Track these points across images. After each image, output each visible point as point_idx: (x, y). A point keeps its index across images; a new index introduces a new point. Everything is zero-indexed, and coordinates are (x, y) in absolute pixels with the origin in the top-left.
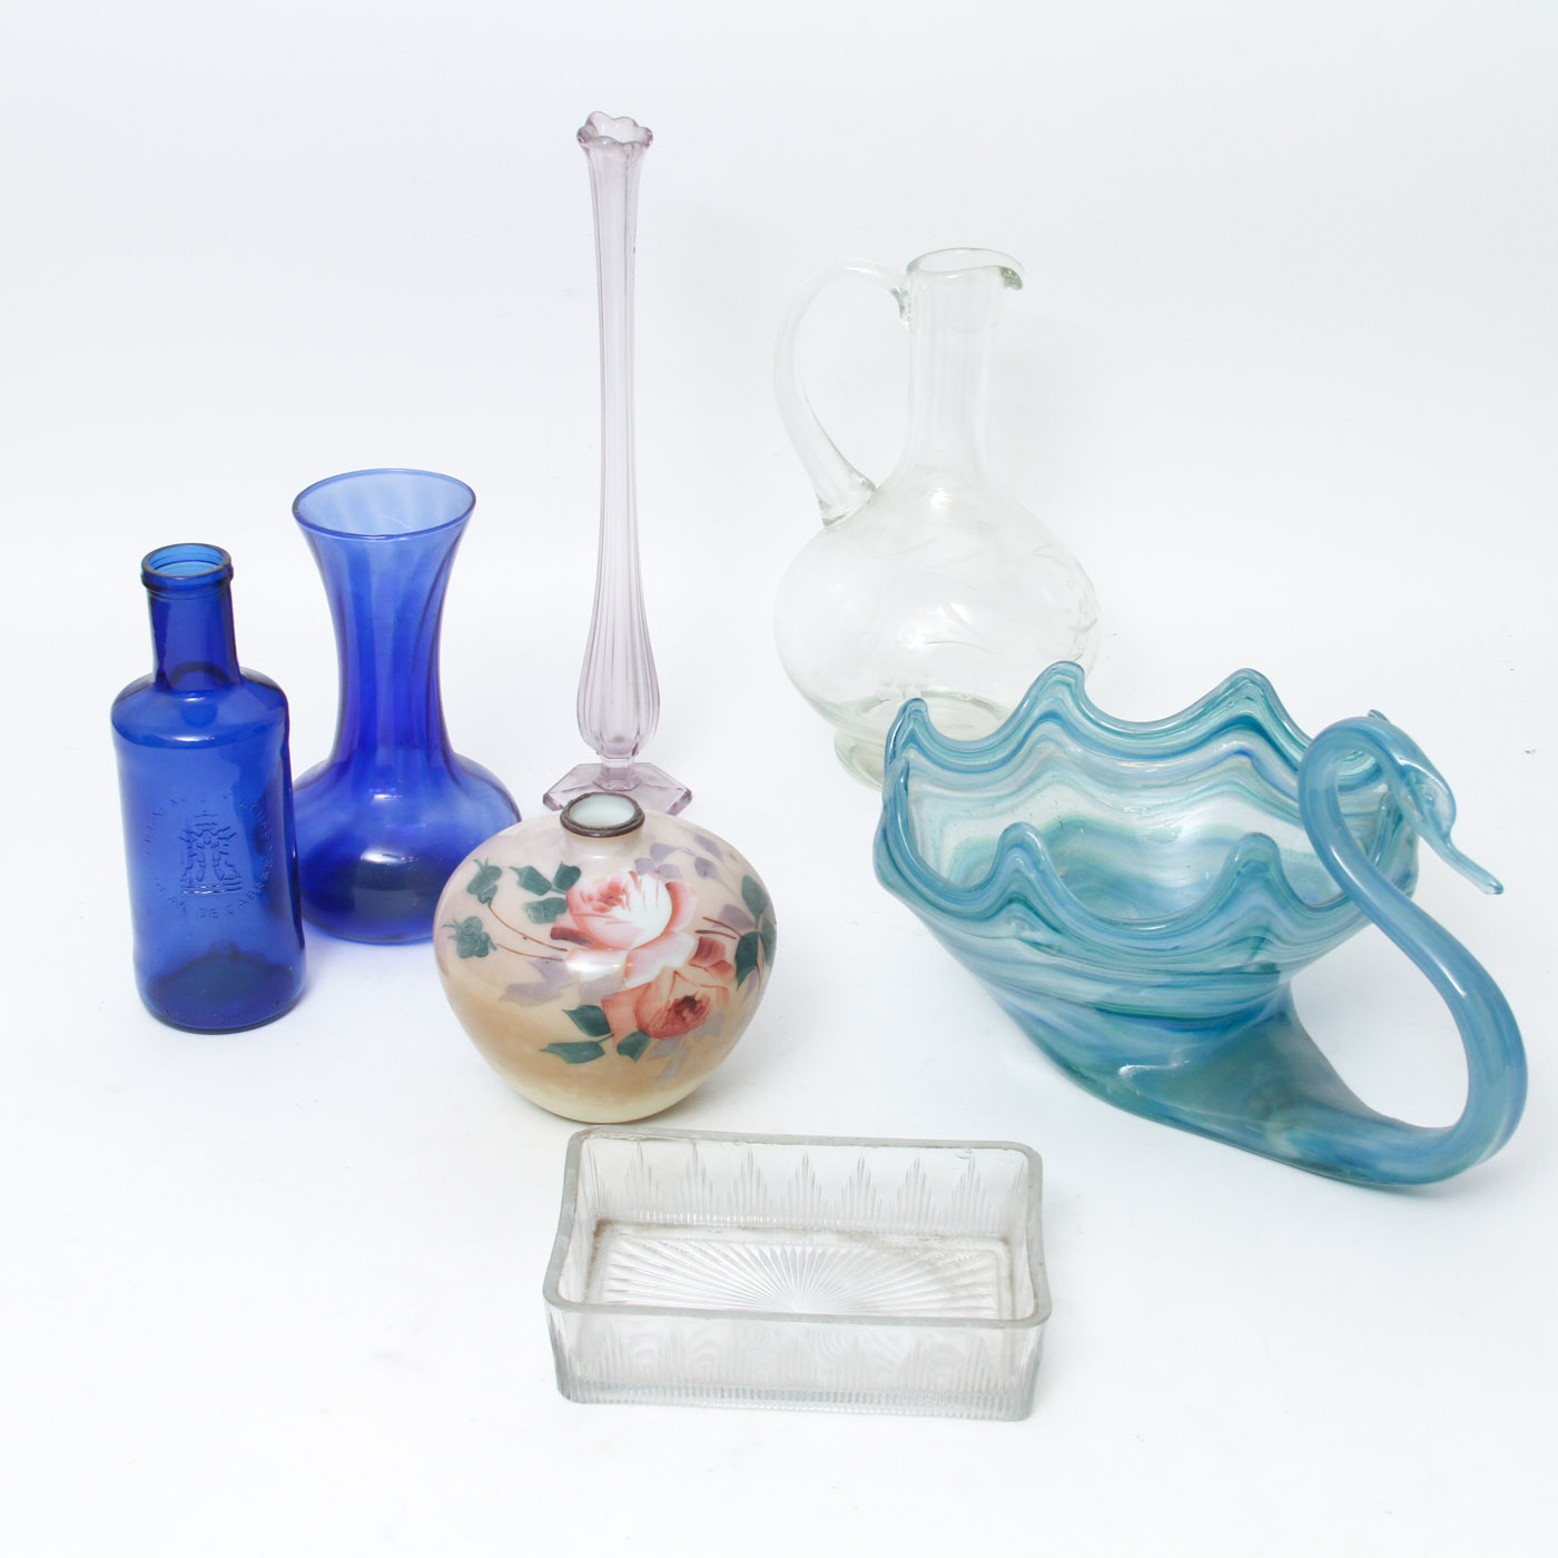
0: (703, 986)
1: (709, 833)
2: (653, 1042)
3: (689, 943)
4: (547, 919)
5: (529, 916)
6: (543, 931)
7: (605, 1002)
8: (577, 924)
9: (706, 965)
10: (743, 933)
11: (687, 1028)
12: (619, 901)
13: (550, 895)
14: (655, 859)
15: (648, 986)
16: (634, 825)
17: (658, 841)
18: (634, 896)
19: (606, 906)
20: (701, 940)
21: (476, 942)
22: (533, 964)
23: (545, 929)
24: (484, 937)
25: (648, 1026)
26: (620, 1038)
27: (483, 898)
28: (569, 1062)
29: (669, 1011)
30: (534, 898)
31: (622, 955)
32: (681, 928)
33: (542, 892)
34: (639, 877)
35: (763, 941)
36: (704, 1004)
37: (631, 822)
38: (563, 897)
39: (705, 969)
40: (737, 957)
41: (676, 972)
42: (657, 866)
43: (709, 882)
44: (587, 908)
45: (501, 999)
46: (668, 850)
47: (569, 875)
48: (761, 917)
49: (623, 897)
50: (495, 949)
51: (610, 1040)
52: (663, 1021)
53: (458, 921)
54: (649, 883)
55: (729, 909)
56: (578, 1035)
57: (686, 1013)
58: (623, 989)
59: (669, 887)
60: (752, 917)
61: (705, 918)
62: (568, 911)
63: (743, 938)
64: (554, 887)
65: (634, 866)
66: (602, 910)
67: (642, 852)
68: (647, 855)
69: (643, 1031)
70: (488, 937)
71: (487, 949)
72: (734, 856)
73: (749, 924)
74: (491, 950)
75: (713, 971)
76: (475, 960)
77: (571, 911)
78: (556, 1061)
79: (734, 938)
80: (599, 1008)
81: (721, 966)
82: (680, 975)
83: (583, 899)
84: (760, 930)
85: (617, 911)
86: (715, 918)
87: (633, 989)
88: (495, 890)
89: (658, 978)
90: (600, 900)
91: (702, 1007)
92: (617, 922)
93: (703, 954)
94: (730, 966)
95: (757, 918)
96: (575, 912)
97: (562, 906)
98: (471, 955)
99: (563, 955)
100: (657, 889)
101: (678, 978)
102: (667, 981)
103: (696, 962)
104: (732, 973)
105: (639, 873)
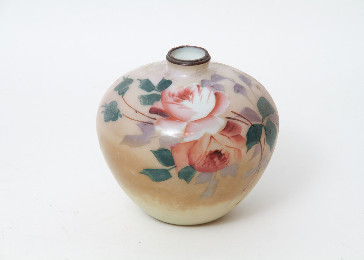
0: (226, 146)
1: (248, 75)
2: (197, 173)
3: (221, 123)
4: (149, 104)
5: (141, 102)
6: (146, 109)
7: (172, 147)
8: (164, 106)
9: (229, 135)
10: (254, 123)
11: (216, 168)
12: (188, 98)
13: (154, 92)
14: (212, 81)
15: (196, 142)
16: (203, 61)
17: (217, 73)
18: (196, 96)
19: (180, 99)
20: (228, 122)
21: (113, 113)
22: (138, 125)
23: (148, 108)
24: (117, 111)
25: (195, 164)
26: (179, 169)
27: (121, 92)
28: (154, 181)
29: (207, 157)
30: (145, 93)
31: (184, 125)
32: (218, 115)
33: (149, 90)
34: (201, 88)
35: (265, 130)
36: (226, 157)
37: (201, 60)
38: (160, 93)
39: (228, 137)
40: (248, 135)
41: (212, 137)
42: (212, 84)
43: (240, 96)
44: (170, 100)
45: (121, 143)
46: (221, 78)
47: (165, 84)
48: (267, 118)
49: (191, 97)
50: (121, 117)
51: (174, 169)
52: (203, 162)
53: (107, 104)
54: (206, 91)
55: (247, 110)
56: (157, 164)
57: (216, 159)
58: (182, 142)
59: (216, 94)
60: (261, 117)
61: (232, 112)
62: (160, 100)
63: (253, 126)
64: (156, 89)
65: (200, 83)
66: (178, 101)
67: (207, 77)
68: (209, 78)
69: (192, 166)
70: (119, 111)
71: (117, 117)
72: (259, 87)
73: (258, 119)
74: (119, 118)
75: (233, 139)
76: (111, 122)
77: (162, 101)
78: (146, 180)
79: (248, 125)
80: (169, 151)
81: (238, 137)
82: (213, 138)
83: (169, 95)
84: (265, 123)
85: (186, 103)
86: (239, 113)
87: (187, 143)
88: (128, 88)
89: (202, 139)
90: (178, 97)
91: (225, 158)
92: (185, 107)
93: (228, 129)
94: (243, 138)
95: (264, 118)
96: (164, 101)
97: (158, 98)
98: (109, 120)
99: (154, 121)
100: (210, 95)
101: (212, 139)
102: (207, 141)
103: (224, 133)
104: (244, 143)
105: (202, 86)
